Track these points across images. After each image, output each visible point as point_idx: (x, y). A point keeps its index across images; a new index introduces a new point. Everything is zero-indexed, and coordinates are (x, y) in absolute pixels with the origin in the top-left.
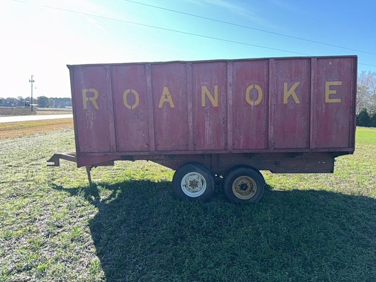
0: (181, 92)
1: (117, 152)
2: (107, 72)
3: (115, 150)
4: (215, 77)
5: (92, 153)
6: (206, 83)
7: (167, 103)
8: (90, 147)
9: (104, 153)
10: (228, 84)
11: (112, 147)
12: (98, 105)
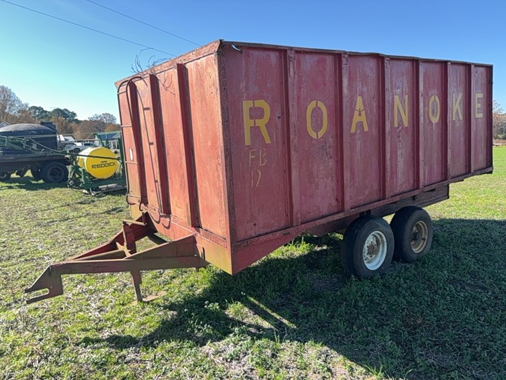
1: (302, 224)
2: (292, 64)
3: (300, 220)
4: (405, 84)
5: (260, 235)
6: (398, 91)
7: (360, 124)
8: (255, 225)
9: (283, 232)
10: (420, 94)
11: (296, 216)
12: (269, 134)
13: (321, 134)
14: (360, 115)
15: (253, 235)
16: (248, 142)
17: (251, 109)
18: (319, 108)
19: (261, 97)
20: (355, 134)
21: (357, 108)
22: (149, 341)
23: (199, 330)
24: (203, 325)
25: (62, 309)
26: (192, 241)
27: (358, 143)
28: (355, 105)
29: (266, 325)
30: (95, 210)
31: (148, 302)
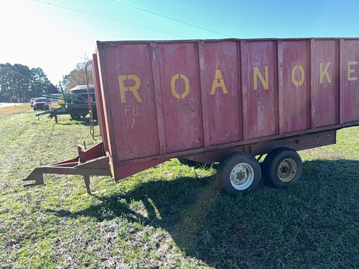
0: (234, 74)
2: (154, 52)
3: (165, 151)
4: (265, 58)
5: (135, 159)
6: (257, 64)
7: (219, 89)
8: (131, 152)
9: (152, 158)
10: (279, 65)
11: (162, 148)
12: (140, 96)
13: (184, 96)
14: (219, 82)
15: (130, 158)
16: (123, 100)
17: (124, 81)
18: (182, 79)
19: (133, 73)
20: (215, 95)
21: (216, 77)
23: (105, 213)
27: (218, 102)
28: (214, 76)
29: (145, 215)
31: (93, 195)
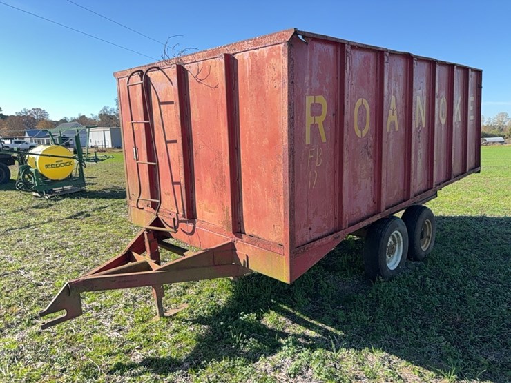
1: (349, 226)
2: (348, 59)
3: (347, 223)
4: (425, 85)
5: (314, 240)
6: (420, 92)
7: (393, 123)
8: (310, 229)
10: (436, 96)
11: (345, 218)
12: (325, 132)
13: (364, 133)
14: (393, 114)
15: (309, 240)
16: (308, 141)
18: (364, 106)
19: (321, 93)
20: (389, 133)
21: (391, 107)
22: (195, 362)
23: (245, 344)
24: (248, 338)
25: (72, 331)
26: (231, 248)
27: (391, 143)
28: (390, 104)
29: (312, 333)
30: (56, 215)
31: (171, 317)
